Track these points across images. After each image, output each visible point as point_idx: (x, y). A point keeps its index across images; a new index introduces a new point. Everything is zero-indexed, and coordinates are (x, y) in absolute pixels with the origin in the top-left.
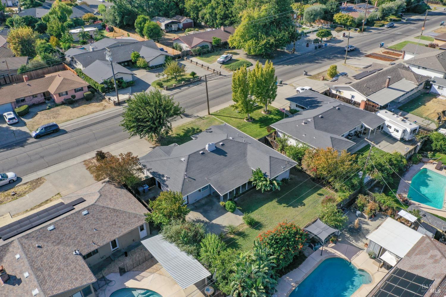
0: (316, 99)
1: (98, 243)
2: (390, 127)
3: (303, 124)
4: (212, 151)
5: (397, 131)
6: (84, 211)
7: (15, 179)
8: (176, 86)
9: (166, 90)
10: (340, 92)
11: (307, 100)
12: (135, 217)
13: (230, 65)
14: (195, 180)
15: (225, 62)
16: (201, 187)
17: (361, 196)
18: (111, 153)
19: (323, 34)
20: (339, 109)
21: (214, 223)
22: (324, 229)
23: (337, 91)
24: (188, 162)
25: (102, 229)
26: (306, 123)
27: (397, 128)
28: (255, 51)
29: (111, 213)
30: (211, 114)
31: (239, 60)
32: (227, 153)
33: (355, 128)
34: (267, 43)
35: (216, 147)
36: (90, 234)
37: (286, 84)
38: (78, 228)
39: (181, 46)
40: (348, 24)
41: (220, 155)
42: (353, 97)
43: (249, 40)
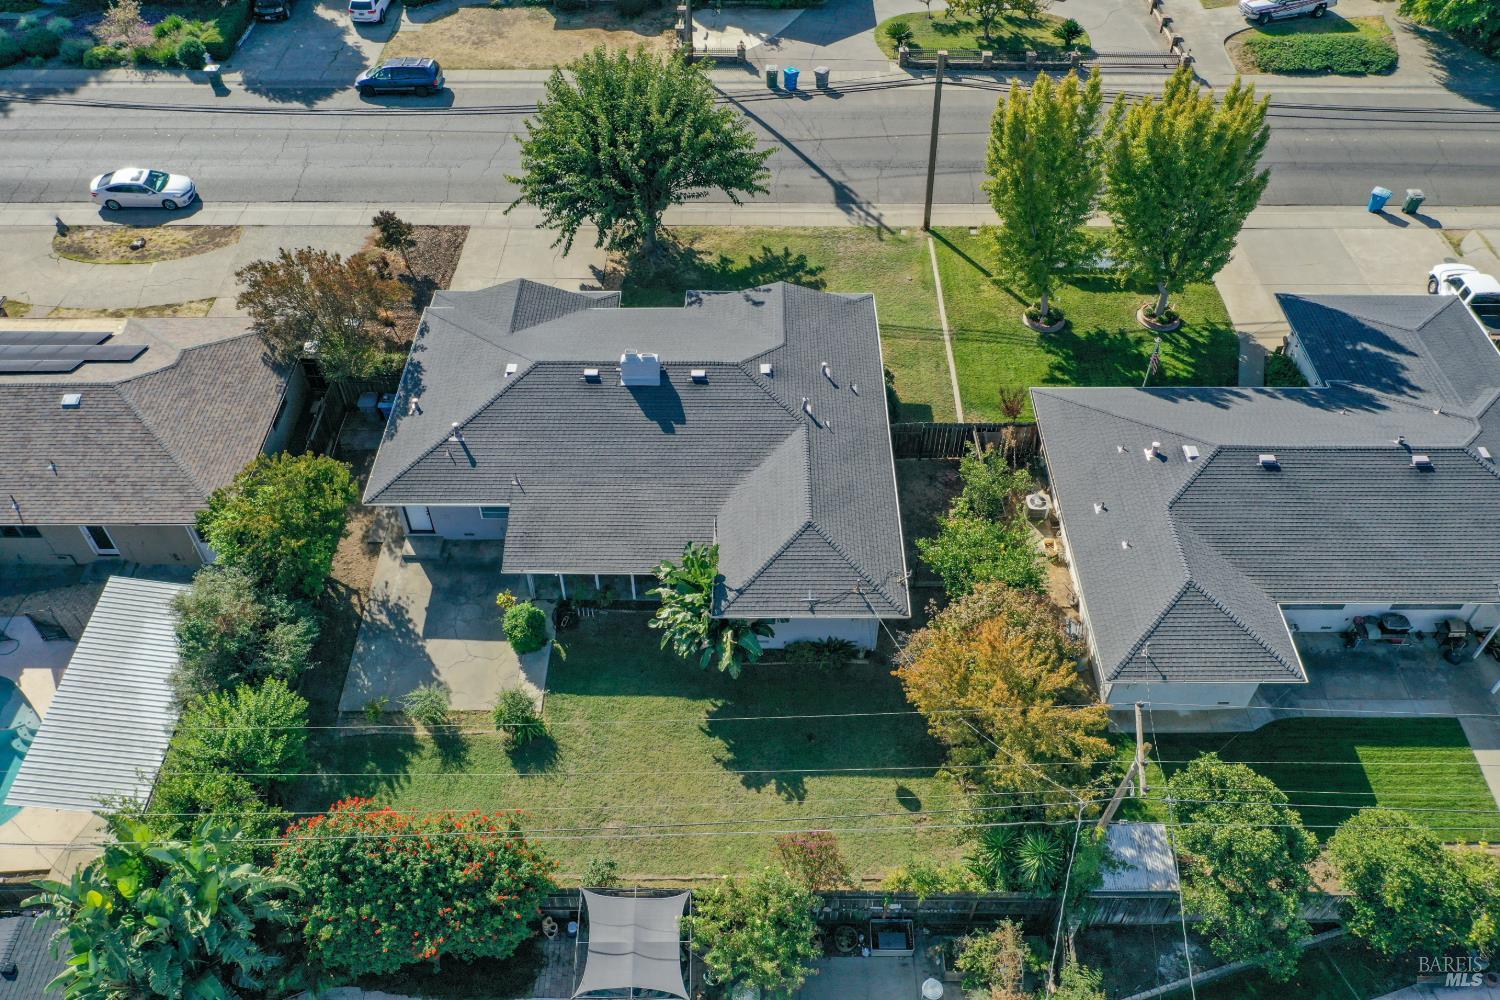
0: (1402, 359)
1: (26, 510)
3: (1148, 454)
4: (637, 391)
6: (74, 392)
7: (181, 202)
8: (951, 61)
11: (1362, 346)
12: (181, 490)
13: (1277, 39)
14: (474, 463)
15: (1271, 19)
16: (481, 501)
17: (1007, 933)
20: (1424, 468)
21: (428, 650)
22: (643, 953)
24: (512, 386)
25: (70, 474)
26: (1163, 459)
29: (131, 439)
30: (934, 234)
31: (1355, 30)
32: (682, 420)
33: (1459, 607)
35: (664, 375)
36: (31, 471)
37: (1433, 224)
38: (20, 434)
41: (650, 415)
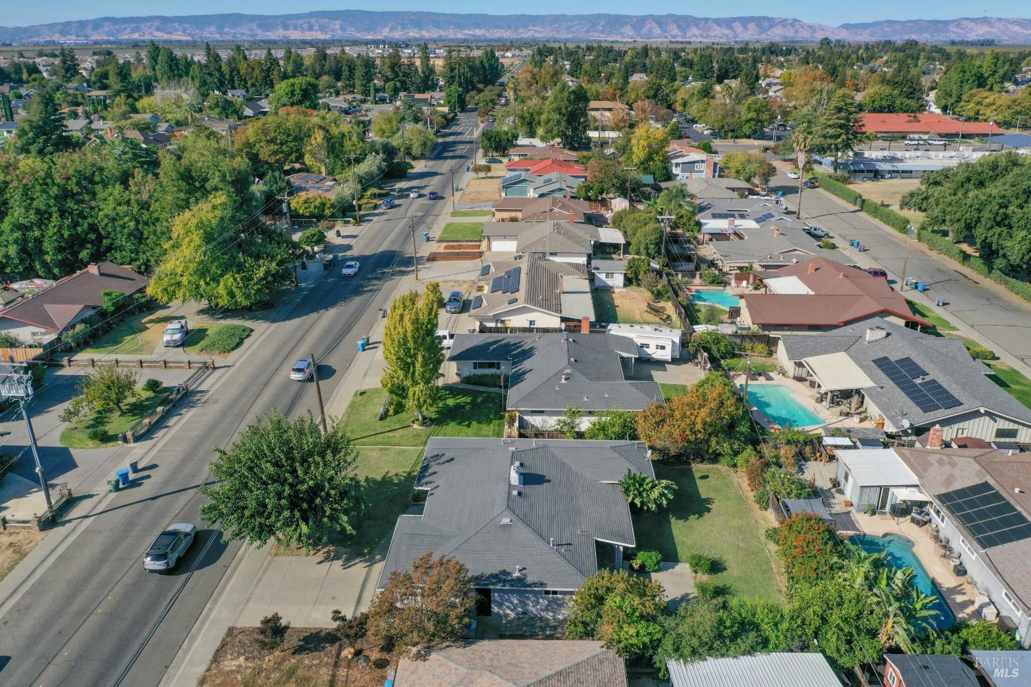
2: (647, 346)
3: (563, 381)
5: (663, 348)
9: (135, 442)
10: (503, 322)
18: (240, 624)
19: (315, 238)
23: (497, 321)
27: (661, 343)
28: (248, 297)
34: (268, 272)
39: (12, 335)
40: (327, 212)
42: (532, 322)
43: (222, 276)
